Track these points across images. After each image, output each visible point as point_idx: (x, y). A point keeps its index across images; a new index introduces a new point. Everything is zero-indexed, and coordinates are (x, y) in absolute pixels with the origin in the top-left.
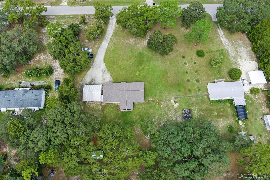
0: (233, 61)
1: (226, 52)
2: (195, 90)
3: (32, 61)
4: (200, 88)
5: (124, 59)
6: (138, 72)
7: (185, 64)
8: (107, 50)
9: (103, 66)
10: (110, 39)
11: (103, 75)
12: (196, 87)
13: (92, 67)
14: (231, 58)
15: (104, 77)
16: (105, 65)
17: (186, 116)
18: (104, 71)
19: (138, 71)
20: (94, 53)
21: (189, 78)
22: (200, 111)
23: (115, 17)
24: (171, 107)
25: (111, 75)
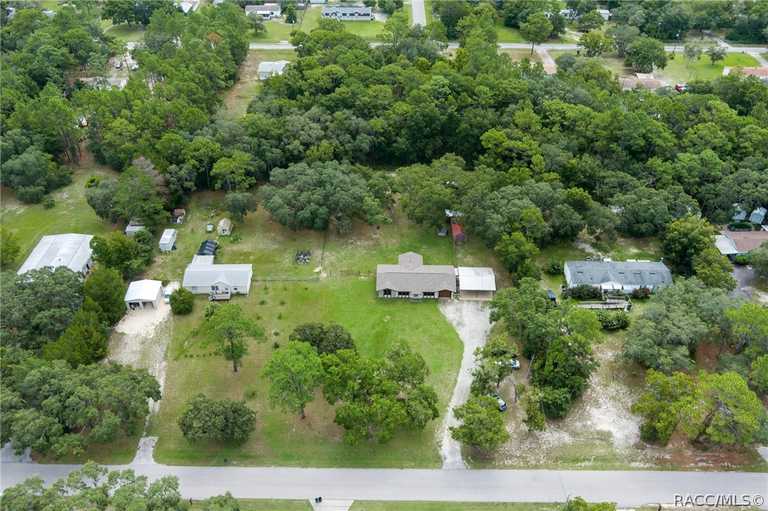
0: (167, 335)
1: (169, 355)
2: (274, 289)
4: (264, 292)
5: (416, 346)
6: (386, 321)
7: (276, 334)
8: (460, 366)
9: (463, 333)
10: (452, 393)
11: (461, 316)
12: (271, 293)
13: (489, 333)
14: (166, 341)
15: (458, 314)
16: (460, 336)
17: (305, 255)
18: (459, 324)
19: (384, 322)
21: (279, 308)
22: (279, 262)
23: (445, 458)
24: (328, 268)
25: (444, 317)
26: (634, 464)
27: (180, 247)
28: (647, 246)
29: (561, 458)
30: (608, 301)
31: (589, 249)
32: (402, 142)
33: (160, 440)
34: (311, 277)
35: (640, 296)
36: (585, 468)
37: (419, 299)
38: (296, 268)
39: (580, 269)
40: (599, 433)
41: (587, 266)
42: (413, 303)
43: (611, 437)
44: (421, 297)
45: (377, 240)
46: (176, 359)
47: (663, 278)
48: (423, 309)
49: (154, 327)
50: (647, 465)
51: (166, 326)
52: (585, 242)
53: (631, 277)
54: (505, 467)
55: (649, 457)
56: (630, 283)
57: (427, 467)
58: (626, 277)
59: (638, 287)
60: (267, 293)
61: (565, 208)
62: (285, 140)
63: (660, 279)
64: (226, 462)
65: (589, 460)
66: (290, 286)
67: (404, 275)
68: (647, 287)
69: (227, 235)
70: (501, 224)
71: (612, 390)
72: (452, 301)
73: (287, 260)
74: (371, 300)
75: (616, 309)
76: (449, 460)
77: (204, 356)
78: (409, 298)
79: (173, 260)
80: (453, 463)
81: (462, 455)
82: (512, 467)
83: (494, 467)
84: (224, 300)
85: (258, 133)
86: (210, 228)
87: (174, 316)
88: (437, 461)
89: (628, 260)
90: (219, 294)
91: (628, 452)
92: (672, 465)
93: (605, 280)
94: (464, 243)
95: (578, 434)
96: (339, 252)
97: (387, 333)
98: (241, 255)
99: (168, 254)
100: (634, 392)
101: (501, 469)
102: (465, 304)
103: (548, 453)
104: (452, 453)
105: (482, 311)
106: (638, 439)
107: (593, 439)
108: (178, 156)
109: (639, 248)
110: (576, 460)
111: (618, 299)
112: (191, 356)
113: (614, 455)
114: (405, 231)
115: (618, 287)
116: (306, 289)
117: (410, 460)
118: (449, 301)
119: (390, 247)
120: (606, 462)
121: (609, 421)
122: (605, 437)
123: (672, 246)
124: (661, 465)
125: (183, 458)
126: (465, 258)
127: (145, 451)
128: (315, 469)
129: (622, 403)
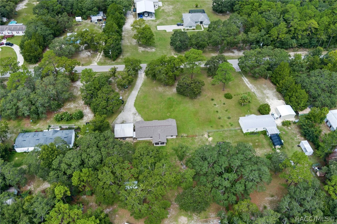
0: (261, 101)
1: (253, 94)
2: (227, 126)
3: (61, 109)
4: (232, 124)
5: (154, 104)
6: (169, 113)
7: (215, 105)
8: (136, 97)
9: (134, 110)
10: (140, 88)
11: (134, 117)
12: (228, 123)
13: (122, 111)
14: (259, 99)
15: (135, 119)
16: (135, 109)
18: (135, 114)
20: (124, 100)
21: (220, 116)
22: (235, 142)
23: (143, 72)
24: (205, 140)
25: (142, 117)
34: (212, 134)
66: (220, 128)
104: (141, 74)
116: (212, 127)
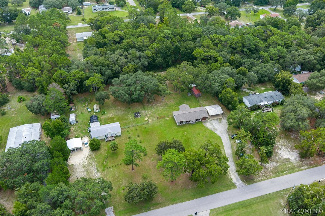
0: (94, 161)
1: (99, 169)
2: (132, 131)
4: (128, 133)
6: (185, 134)
8: (223, 146)
9: (218, 133)
11: (214, 126)
12: (131, 133)
13: (227, 130)
14: (94, 163)
17: (138, 114)
18: (214, 129)
19: (185, 135)
21: (138, 138)
22: (128, 119)
24: (150, 117)
25: (208, 128)
26: (303, 168)
27: (80, 121)
28: (267, 86)
29: (277, 172)
30: (264, 109)
31: (248, 91)
32: (159, 60)
33: (114, 207)
34: (145, 123)
35: (274, 105)
36: (287, 174)
37: (194, 123)
38: (137, 120)
39: (251, 99)
40: (285, 159)
41: (252, 97)
42: (192, 125)
43: (290, 160)
44: (194, 122)
45: (165, 102)
46: (104, 170)
47: (280, 97)
48: (198, 126)
49: (85, 159)
50: (307, 167)
51: (91, 157)
52: (244, 88)
53: (269, 99)
54: (259, 181)
55: (306, 164)
56: (270, 101)
57: (231, 189)
58: (268, 99)
59: (273, 102)
60: (129, 133)
61: (239, 76)
62: (111, 66)
63: (280, 98)
64: (149, 209)
65: (287, 170)
66: (138, 128)
67: (186, 114)
68: (276, 101)
69: (98, 112)
70: (219, 86)
71: (282, 142)
72: (207, 121)
73: (131, 117)
74: (175, 127)
75: (268, 112)
76: (237, 184)
77: (115, 166)
78: (190, 123)
79: (79, 127)
80: (240, 184)
81: (241, 180)
82: (262, 180)
83: (256, 182)
84: (112, 140)
85: (98, 64)
86: (89, 110)
87: (92, 152)
88: (233, 186)
89: (265, 92)
90: (109, 138)
91: (298, 164)
92: (315, 165)
93: (261, 101)
94: (200, 97)
95: (278, 162)
96: (151, 110)
97: (188, 139)
98: (109, 119)
99: (75, 125)
100: (290, 141)
101: (258, 182)
102: (213, 121)
103: (272, 171)
104: (237, 180)
105: (221, 123)
106: (299, 158)
107: (284, 162)
108: (65, 80)
109: (264, 87)
110: (282, 172)
111: (267, 108)
112: (110, 168)
113: (294, 166)
114: (174, 96)
115: (266, 103)
116: (145, 128)
117: (223, 188)
118: (206, 121)
119: (171, 104)
120: (293, 170)
121: (286, 154)
122: (288, 160)
123: (280, 84)
124: (311, 166)
125: (129, 212)
126: (203, 103)
127: (110, 214)
128: (188, 201)
129: (287, 146)
